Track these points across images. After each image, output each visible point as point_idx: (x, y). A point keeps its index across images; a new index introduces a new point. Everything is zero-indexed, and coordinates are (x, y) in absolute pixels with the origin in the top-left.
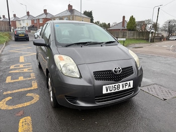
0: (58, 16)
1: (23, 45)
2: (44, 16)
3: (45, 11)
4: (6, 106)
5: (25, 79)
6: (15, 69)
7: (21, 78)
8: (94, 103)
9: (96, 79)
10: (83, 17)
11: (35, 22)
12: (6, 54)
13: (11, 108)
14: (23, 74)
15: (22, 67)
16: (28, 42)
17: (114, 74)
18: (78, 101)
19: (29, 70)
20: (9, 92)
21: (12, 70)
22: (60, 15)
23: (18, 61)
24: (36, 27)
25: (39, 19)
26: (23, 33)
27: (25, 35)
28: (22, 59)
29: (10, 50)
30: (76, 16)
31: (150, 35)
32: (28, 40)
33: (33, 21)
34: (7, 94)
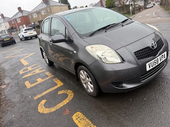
0: (35, 10)
1: (13, 49)
2: (20, 15)
3: (19, 9)
4: (47, 109)
5: (44, 80)
6: (26, 73)
7: (40, 80)
8: (139, 82)
9: (138, 59)
10: (60, 6)
11: (13, 23)
12: (4, 62)
13: (53, 110)
14: (38, 75)
15: (31, 69)
16: (15, 45)
17: (152, 49)
18: (124, 85)
19: (40, 70)
20: (39, 96)
21: (23, 75)
22: (37, 10)
23: (23, 65)
24: (15, 28)
25: (15, 19)
26: (7, 37)
27: (11, 39)
28: (24, 62)
29: (4, 57)
30: (53, 6)
31: (131, 8)
32: (15, 43)
33: (10, 23)
34: (39, 99)
